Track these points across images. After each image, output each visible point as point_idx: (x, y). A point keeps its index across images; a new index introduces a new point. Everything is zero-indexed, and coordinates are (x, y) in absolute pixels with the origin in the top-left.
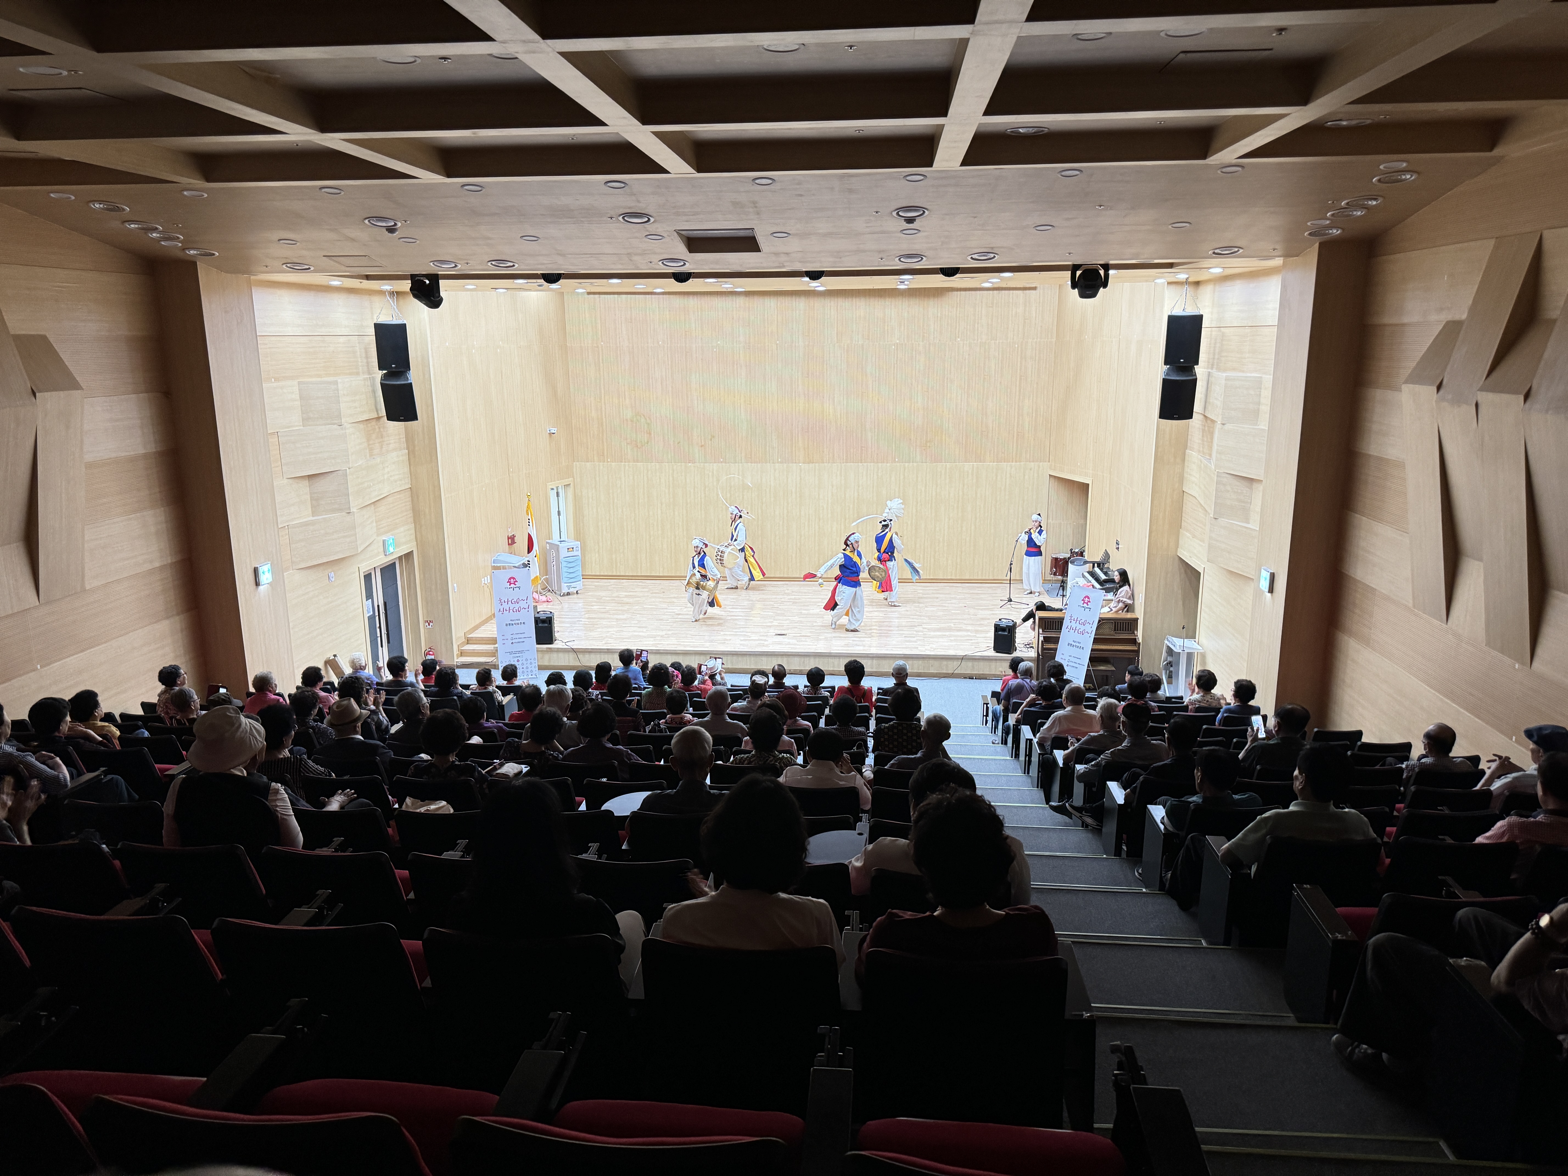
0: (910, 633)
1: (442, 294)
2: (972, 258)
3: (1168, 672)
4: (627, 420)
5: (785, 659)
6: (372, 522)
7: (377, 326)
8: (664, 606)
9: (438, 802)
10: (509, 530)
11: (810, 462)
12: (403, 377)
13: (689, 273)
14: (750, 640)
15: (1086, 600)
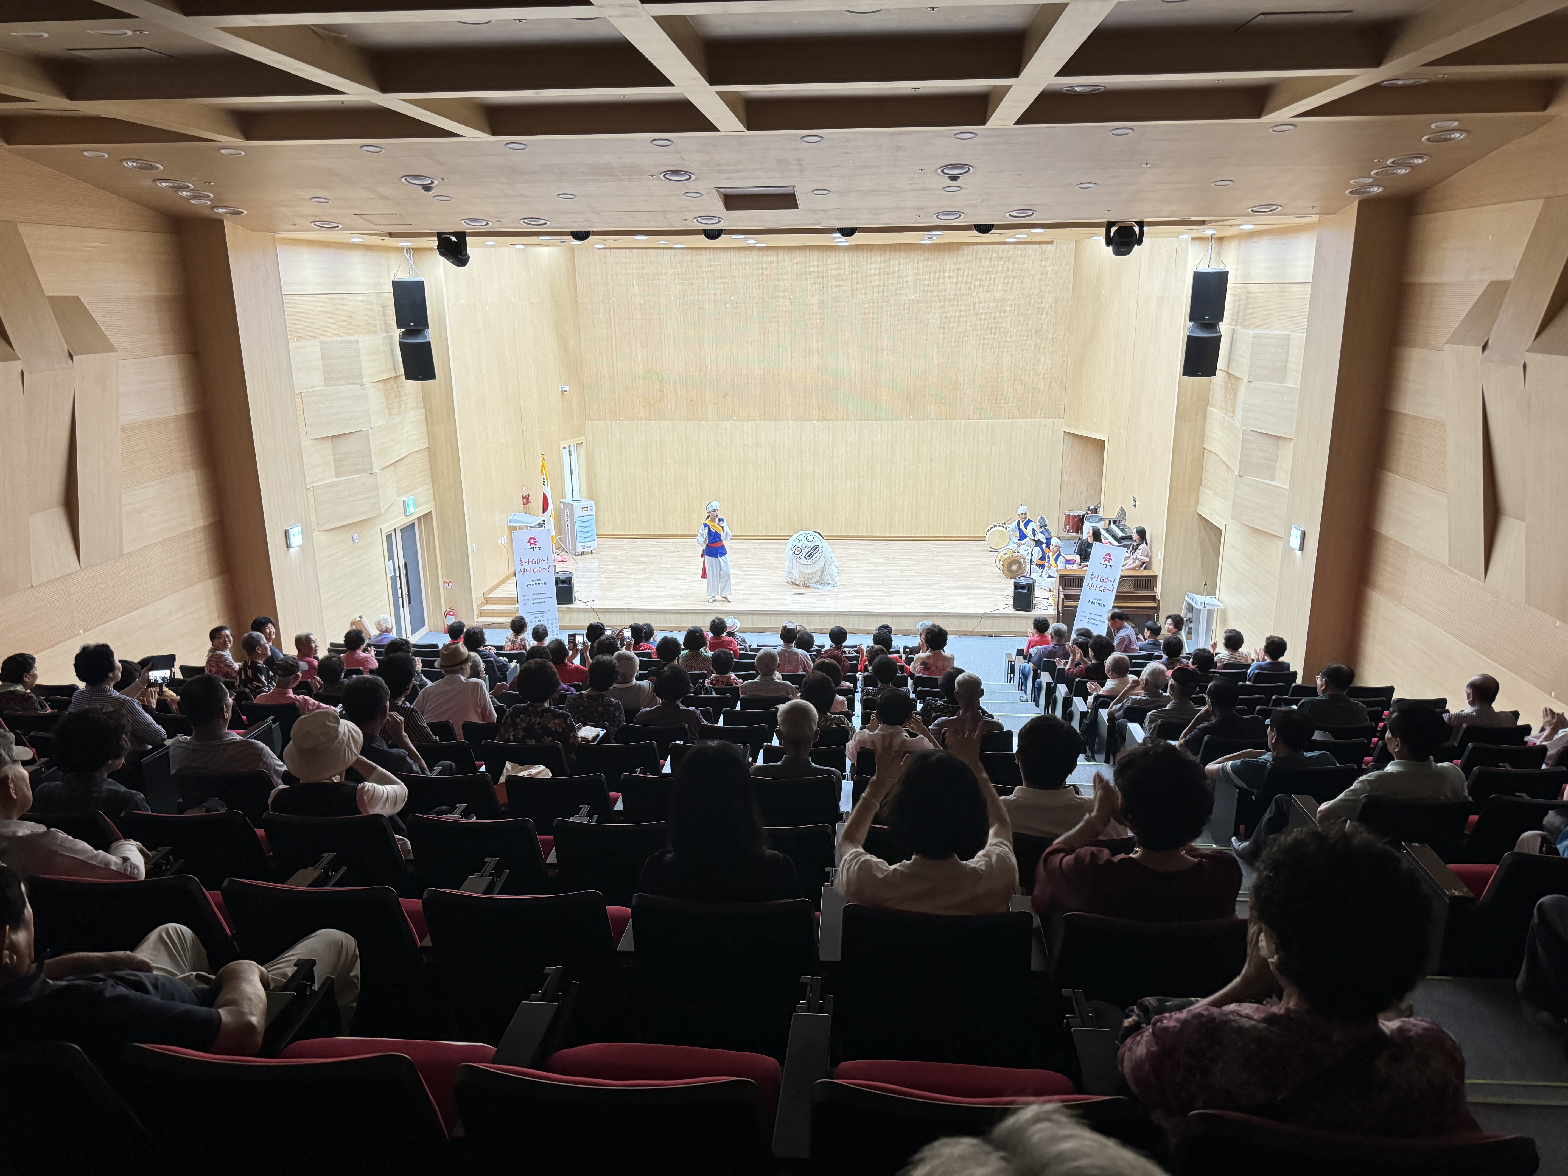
0: (928, 591)
1: (470, 251)
2: (1010, 214)
4: (639, 377)
5: (805, 618)
6: (393, 483)
7: (397, 285)
8: (679, 565)
9: (537, 766)
10: (524, 489)
11: (825, 419)
12: (421, 335)
13: (721, 230)
14: (769, 599)
15: (1108, 557)
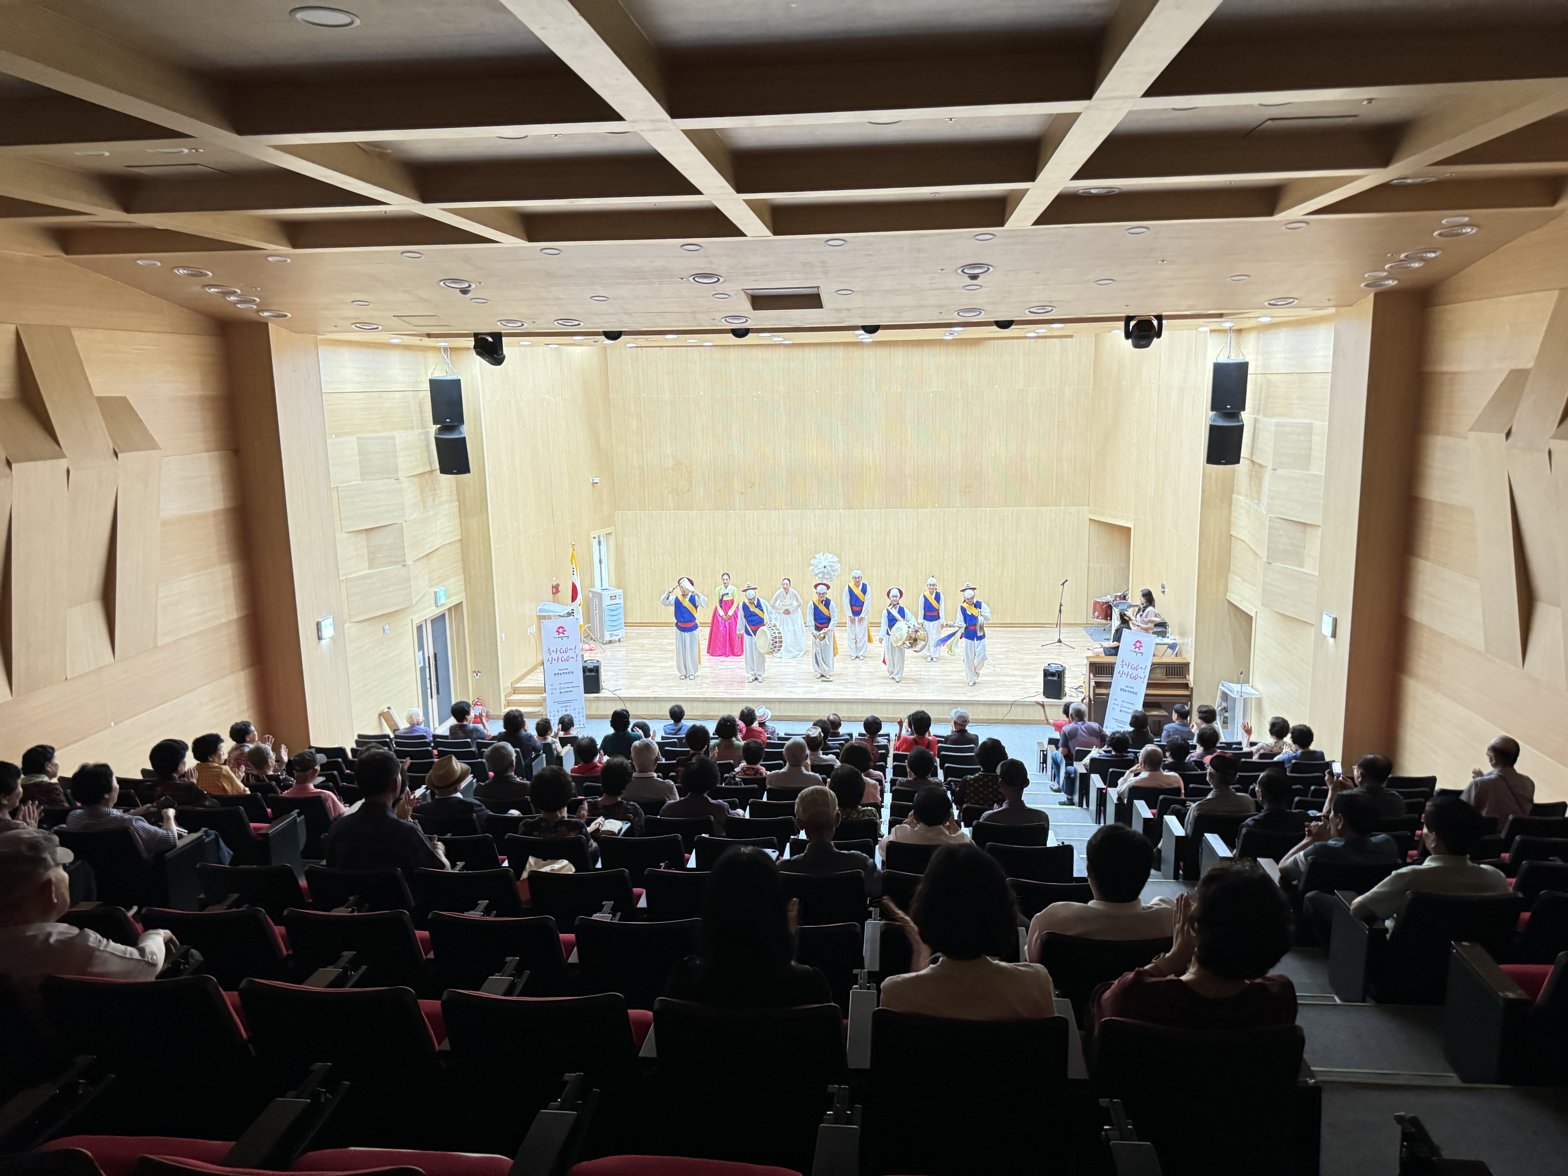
1: (505, 351)
2: (1030, 312)
4: (668, 468)
6: (425, 574)
7: (434, 384)
9: (560, 861)
10: (554, 579)
11: (850, 508)
12: (456, 431)
13: (749, 329)
14: (796, 687)
15: (1138, 644)
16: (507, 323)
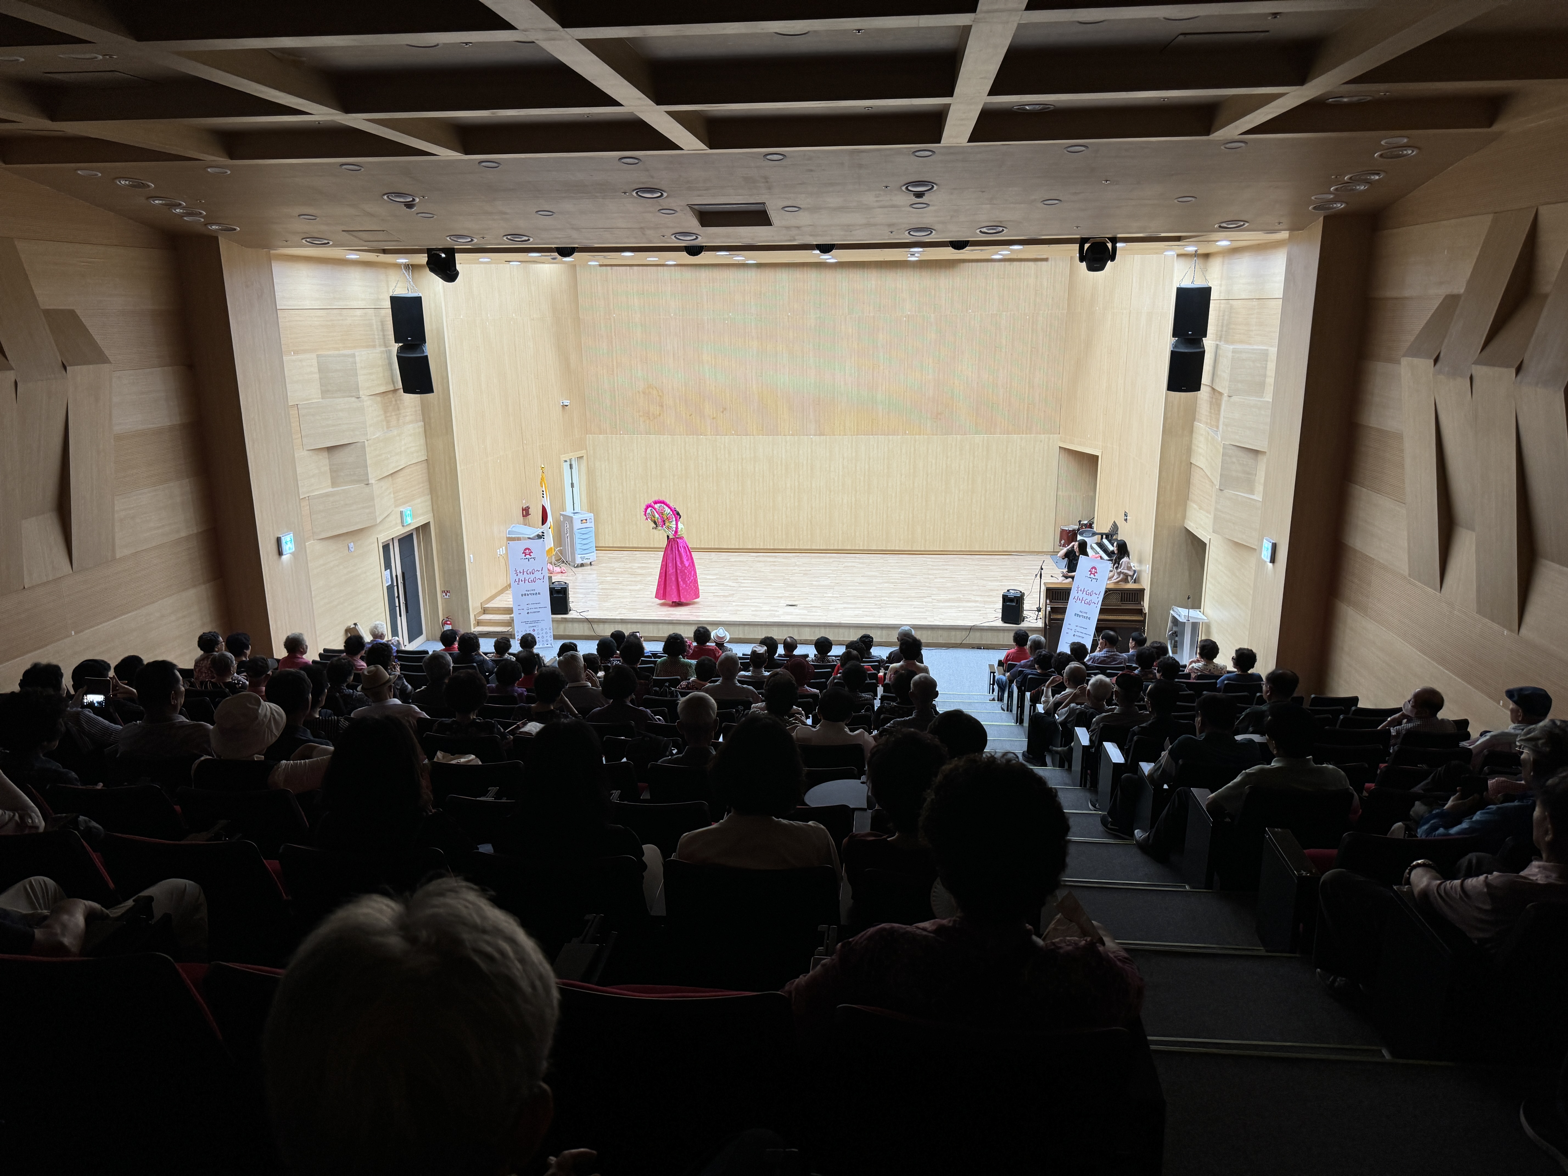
0: (919, 603)
1: (458, 267)
2: (981, 231)
3: (1173, 641)
4: (639, 392)
6: (390, 493)
7: (393, 299)
9: (467, 756)
10: (524, 502)
11: (821, 434)
12: (418, 350)
13: (701, 247)
14: (761, 611)
15: (1093, 570)
16: (458, 238)
